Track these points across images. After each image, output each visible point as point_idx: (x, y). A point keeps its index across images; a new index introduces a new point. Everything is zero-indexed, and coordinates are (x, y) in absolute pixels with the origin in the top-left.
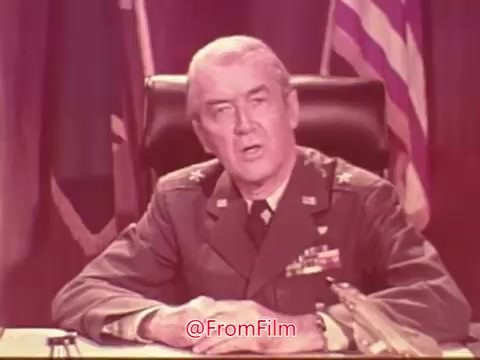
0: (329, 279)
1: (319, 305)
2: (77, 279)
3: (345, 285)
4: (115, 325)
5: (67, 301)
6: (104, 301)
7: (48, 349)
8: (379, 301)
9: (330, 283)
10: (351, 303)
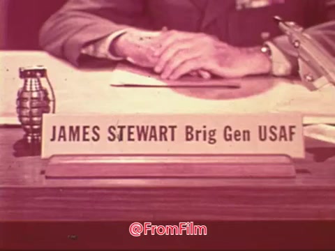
0: (277, 17)
1: (265, 35)
2: (61, 11)
3: (292, 24)
4: (91, 48)
5: (51, 28)
6: (83, 28)
7: (22, 81)
8: (319, 33)
9: (277, 21)
10: (297, 41)
